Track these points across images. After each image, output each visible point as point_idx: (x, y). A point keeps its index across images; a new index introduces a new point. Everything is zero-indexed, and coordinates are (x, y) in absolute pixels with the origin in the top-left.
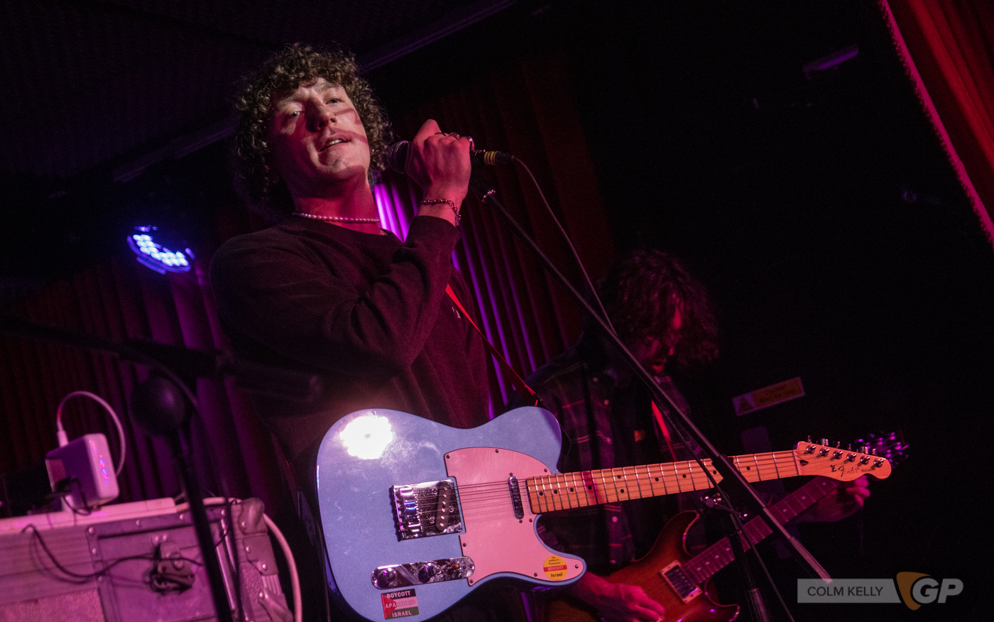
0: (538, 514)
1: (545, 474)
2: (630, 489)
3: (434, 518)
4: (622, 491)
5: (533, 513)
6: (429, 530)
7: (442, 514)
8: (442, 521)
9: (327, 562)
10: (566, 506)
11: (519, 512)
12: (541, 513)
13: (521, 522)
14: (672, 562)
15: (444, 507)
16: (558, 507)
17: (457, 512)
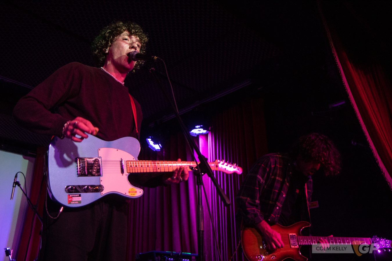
0: (129, 173)
1: (133, 160)
2: (161, 168)
3: (91, 170)
4: (159, 169)
5: (128, 173)
6: (89, 174)
7: (95, 169)
8: (94, 172)
9: (48, 181)
10: (139, 171)
11: (122, 172)
12: (130, 173)
13: (123, 175)
14: (294, 233)
15: (96, 167)
16: (136, 172)
17: (100, 169)
